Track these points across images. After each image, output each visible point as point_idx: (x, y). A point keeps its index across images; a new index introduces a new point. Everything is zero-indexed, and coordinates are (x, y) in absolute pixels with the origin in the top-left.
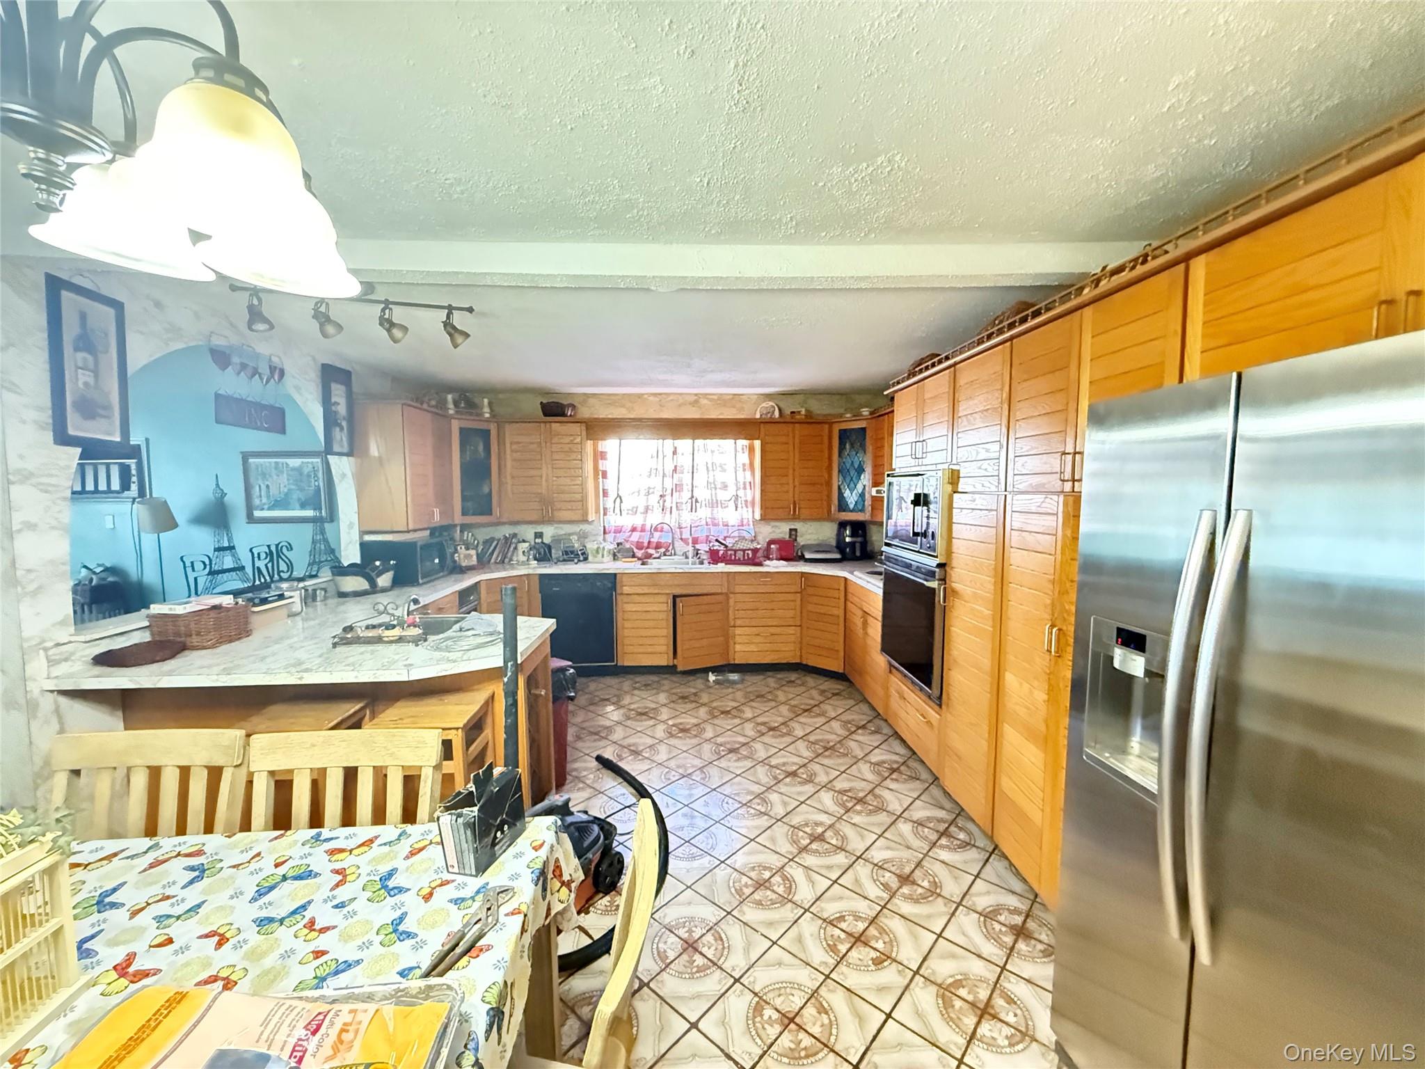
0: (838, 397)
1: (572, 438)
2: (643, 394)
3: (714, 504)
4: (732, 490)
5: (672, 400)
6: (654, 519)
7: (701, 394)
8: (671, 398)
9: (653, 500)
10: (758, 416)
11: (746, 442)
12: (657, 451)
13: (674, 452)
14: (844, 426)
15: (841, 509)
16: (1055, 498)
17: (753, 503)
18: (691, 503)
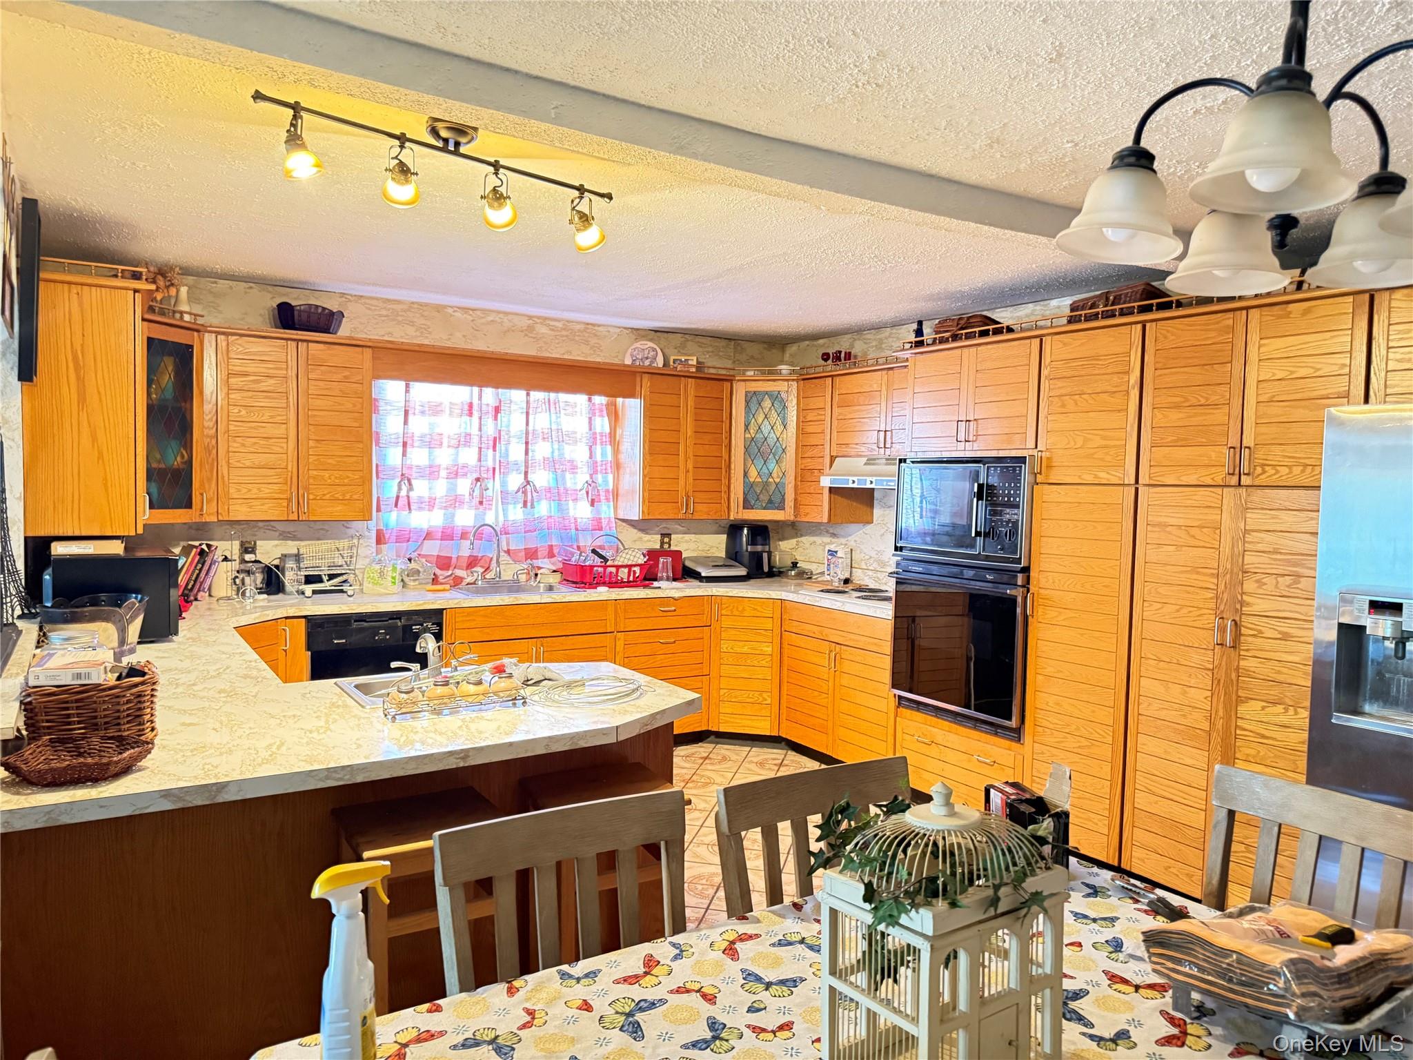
0: (724, 343)
1: (347, 373)
2: (445, 307)
3: (558, 494)
4: (582, 477)
5: (494, 321)
6: (465, 518)
7: (539, 318)
8: (491, 317)
9: (464, 486)
10: (628, 361)
11: (600, 400)
12: (471, 406)
13: (497, 410)
14: (754, 387)
15: (747, 505)
16: (1219, 490)
17: (615, 495)
18: (525, 493)
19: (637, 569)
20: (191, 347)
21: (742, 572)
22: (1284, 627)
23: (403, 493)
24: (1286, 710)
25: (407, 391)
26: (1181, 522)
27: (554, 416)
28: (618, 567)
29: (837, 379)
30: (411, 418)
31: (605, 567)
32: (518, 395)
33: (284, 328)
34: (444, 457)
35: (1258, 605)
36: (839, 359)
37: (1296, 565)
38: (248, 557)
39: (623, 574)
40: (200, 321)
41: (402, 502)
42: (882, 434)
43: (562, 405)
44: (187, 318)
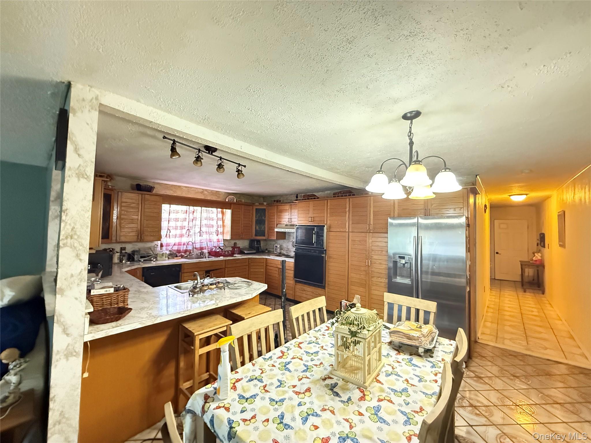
1: (155, 203)
2: (181, 186)
3: (209, 233)
4: (215, 229)
5: (193, 190)
6: (184, 240)
7: (205, 189)
8: (192, 189)
9: (184, 231)
10: (227, 201)
11: (219, 210)
12: (187, 211)
13: (193, 212)
14: (257, 207)
15: (256, 235)
16: (366, 233)
17: (223, 233)
18: (200, 233)
19: (230, 252)
20: (111, 195)
21: (255, 252)
22: (380, 261)
23: (168, 234)
24: (381, 279)
25: (170, 207)
26: (358, 240)
27: (208, 214)
28: (225, 251)
29: (278, 206)
30: (171, 214)
31: (222, 251)
32: (199, 208)
33: (138, 190)
34: (179, 224)
35: (375, 257)
36: (278, 202)
37: (382, 248)
38: (123, 252)
39: (226, 253)
40: (114, 188)
41: (168, 235)
42: (289, 219)
43: (210, 211)
44: (110, 187)
